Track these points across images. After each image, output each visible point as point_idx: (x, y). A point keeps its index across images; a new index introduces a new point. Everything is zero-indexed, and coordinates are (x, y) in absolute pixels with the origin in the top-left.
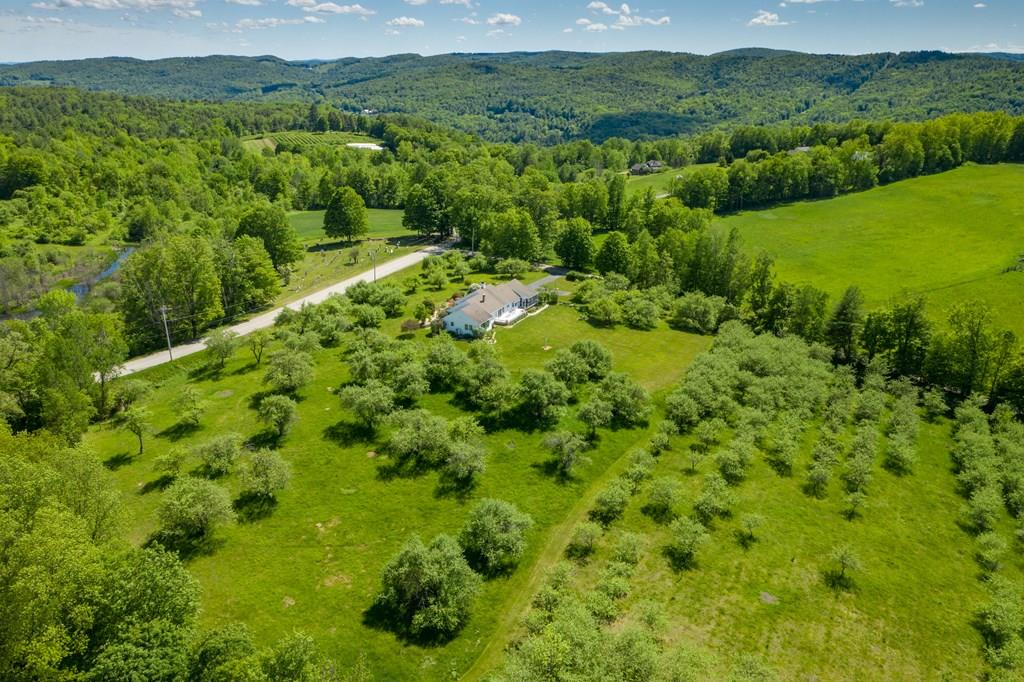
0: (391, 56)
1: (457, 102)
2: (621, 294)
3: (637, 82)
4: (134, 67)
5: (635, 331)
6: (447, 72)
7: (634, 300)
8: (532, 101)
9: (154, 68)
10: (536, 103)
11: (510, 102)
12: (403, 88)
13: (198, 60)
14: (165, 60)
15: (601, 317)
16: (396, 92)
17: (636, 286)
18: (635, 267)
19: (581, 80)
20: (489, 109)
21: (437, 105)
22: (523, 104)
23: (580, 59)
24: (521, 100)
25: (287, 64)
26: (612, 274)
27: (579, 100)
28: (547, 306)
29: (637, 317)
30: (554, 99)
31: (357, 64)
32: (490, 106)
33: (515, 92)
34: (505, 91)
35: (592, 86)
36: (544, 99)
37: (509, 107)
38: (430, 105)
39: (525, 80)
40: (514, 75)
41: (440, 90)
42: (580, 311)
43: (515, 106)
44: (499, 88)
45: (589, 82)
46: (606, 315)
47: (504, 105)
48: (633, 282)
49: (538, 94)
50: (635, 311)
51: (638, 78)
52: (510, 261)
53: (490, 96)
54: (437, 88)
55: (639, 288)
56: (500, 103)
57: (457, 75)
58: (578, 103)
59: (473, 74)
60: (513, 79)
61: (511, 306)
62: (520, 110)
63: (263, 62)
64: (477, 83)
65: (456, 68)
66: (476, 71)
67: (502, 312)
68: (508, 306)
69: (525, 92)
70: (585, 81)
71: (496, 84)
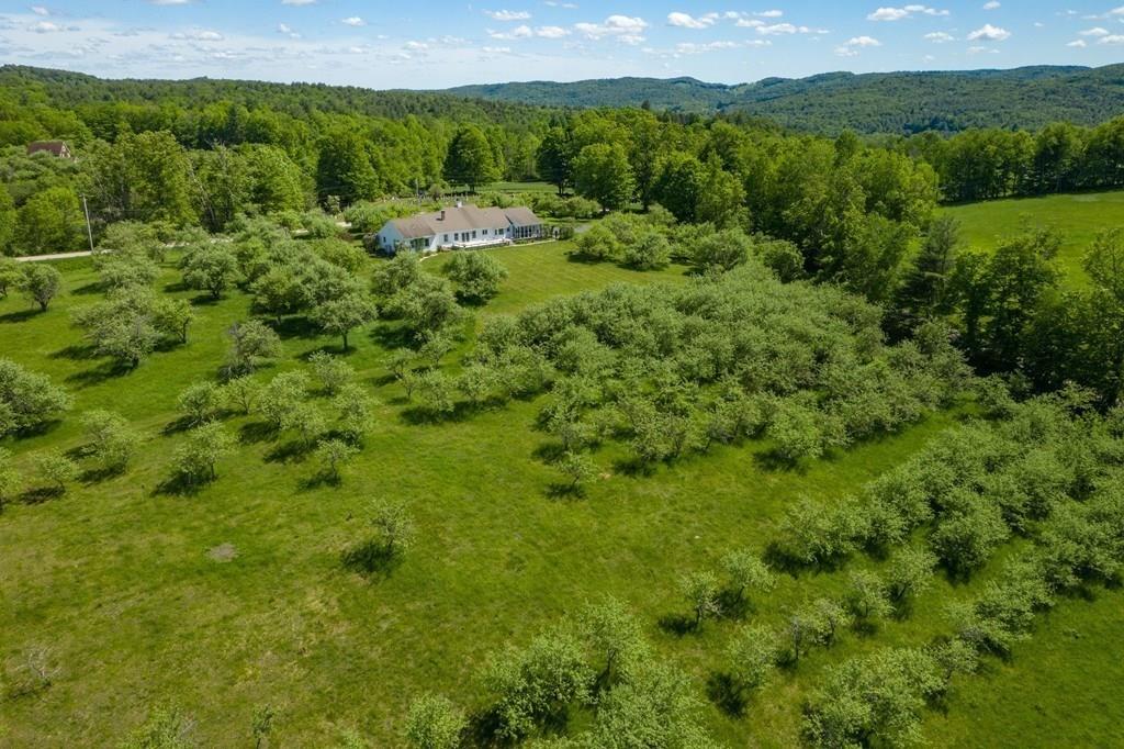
0: (819, 75)
1: (869, 120)
4: (550, 89)
6: (870, 87)
8: (964, 117)
9: (566, 90)
11: (936, 118)
12: (811, 105)
13: (611, 81)
16: (803, 109)
20: (906, 127)
21: (845, 122)
22: (952, 122)
24: (950, 117)
25: (703, 86)
31: (779, 85)
32: (910, 123)
33: (946, 107)
34: (933, 106)
35: (1055, 100)
36: (981, 115)
37: (934, 124)
38: (837, 122)
39: (965, 92)
40: (953, 90)
41: (854, 107)
43: (940, 123)
44: (926, 104)
45: (1052, 96)
47: (927, 122)
49: (974, 110)
53: (912, 112)
54: (852, 105)
56: (923, 120)
57: (880, 90)
58: (1027, 120)
59: (900, 89)
60: (951, 93)
61: (490, 233)
62: (946, 127)
63: (681, 84)
64: (902, 99)
65: (882, 82)
66: (905, 86)
67: (471, 236)
68: (485, 232)
69: (960, 107)
70: (1046, 94)
71: (926, 99)
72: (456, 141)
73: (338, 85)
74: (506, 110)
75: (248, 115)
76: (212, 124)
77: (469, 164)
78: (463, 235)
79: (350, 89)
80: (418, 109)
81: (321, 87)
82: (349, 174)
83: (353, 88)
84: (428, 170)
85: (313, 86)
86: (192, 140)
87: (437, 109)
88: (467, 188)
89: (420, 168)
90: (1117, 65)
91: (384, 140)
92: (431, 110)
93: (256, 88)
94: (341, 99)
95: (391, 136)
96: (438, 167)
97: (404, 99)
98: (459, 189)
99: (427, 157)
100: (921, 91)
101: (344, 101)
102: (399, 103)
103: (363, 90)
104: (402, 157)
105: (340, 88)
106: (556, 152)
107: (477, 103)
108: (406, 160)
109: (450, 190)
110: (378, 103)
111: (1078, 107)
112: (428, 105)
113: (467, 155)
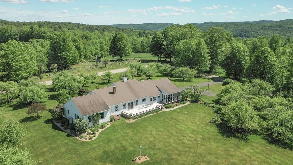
0: (205, 23)
2: (262, 100)
3: (289, 28)
4: (134, 26)
5: (274, 147)
6: (221, 25)
7: (276, 108)
9: (139, 26)
10: (250, 34)
11: (241, 33)
13: (151, 24)
14: (142, 24)
15: (232, 123)
17: (281, 94)
18: (282, 77)
19: (268, 27)
22: (245, 34)
23: (268, 22)
24: (244, 33)
26: (257, 81)
27: (266, 33)
28: (189, 103)
29: (278, 129)
30: (256, 33)
33: (243, 31)
34: (239, 30)
36: (253, 33)
39: (247, 27)
40: (243, 26)
42: (216, 112)
43: (242, 35)
44: (237, 30)
45: (271, 28)
46: (239, 122)
48: (278, 90)
50: (277, 121)
51: (289, 26)
52: (183, 68)
55: (285, 96)
56: (237, 34)
57: (224, 26)
58: (265, 34)
59: (229, 26)
60: (243, 27)
61: (148, 100)
62: (244, 36)
63: (169, 25)
64: (230, 28)
65: (224, 24)
66: (231, 25)
67: (134, 104)
68: (144, 100)
69: (247, 31)
70: (269, 27)
71: (237, 29)
72: (114, 38)
73: (75, 23)
74: (125, 30)
75: (38, 29)
76: (24, 32)
77: (120, 48)
78: (129, 104)
79: (79, 24)
80: (99, 29)
81: (70, 23)
82: (64, 53)
83: (80, 24)
84: (102, 49)
85: (68, 23)
86: (17, 38)
87: (104, 30)
88: (119, 58)
89: (99, 48)
90: (284, 20)
91: (86, 38)
92: (103, 30)
93: (51, 24)
94: (76, 27)
95: (89, 37)
96: (106, 48)
97: (95, 27)
98: (115, 58)
99: (101, 44)
100: (235, 26)
101: (77, 27)
102: (93, 28)
103: (83, 24)
104: (92, 44)
105: (76, 24)
106: (159, 43)
107: (116, 28)
108: (94, 45)
109: (111, 58)
110: (87, 28)
111: (278, 31)
112: (102, 28)
113: (119, 44)
